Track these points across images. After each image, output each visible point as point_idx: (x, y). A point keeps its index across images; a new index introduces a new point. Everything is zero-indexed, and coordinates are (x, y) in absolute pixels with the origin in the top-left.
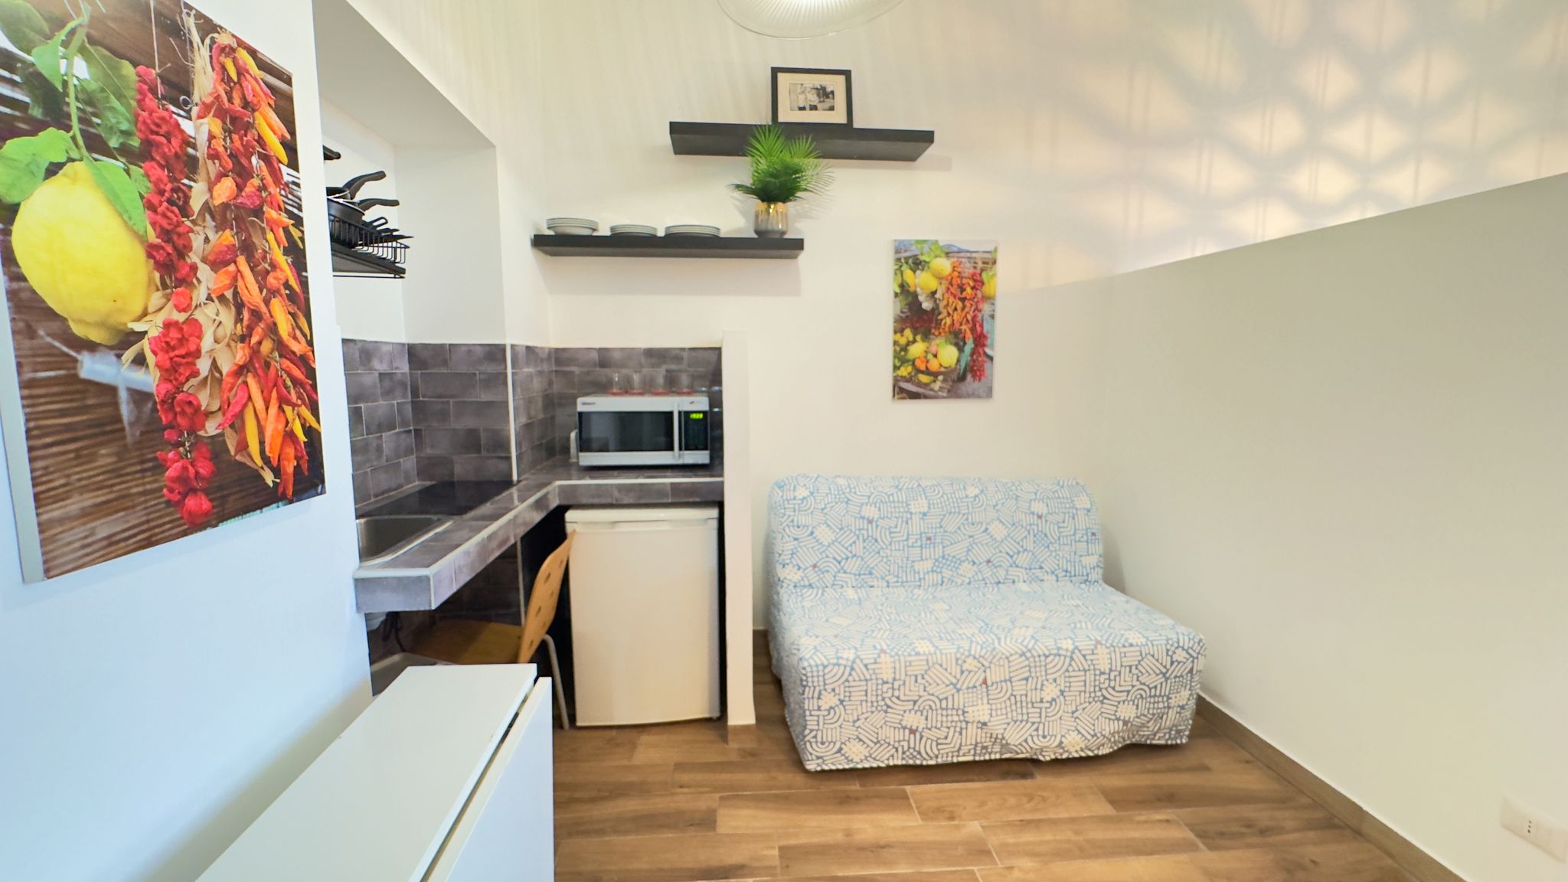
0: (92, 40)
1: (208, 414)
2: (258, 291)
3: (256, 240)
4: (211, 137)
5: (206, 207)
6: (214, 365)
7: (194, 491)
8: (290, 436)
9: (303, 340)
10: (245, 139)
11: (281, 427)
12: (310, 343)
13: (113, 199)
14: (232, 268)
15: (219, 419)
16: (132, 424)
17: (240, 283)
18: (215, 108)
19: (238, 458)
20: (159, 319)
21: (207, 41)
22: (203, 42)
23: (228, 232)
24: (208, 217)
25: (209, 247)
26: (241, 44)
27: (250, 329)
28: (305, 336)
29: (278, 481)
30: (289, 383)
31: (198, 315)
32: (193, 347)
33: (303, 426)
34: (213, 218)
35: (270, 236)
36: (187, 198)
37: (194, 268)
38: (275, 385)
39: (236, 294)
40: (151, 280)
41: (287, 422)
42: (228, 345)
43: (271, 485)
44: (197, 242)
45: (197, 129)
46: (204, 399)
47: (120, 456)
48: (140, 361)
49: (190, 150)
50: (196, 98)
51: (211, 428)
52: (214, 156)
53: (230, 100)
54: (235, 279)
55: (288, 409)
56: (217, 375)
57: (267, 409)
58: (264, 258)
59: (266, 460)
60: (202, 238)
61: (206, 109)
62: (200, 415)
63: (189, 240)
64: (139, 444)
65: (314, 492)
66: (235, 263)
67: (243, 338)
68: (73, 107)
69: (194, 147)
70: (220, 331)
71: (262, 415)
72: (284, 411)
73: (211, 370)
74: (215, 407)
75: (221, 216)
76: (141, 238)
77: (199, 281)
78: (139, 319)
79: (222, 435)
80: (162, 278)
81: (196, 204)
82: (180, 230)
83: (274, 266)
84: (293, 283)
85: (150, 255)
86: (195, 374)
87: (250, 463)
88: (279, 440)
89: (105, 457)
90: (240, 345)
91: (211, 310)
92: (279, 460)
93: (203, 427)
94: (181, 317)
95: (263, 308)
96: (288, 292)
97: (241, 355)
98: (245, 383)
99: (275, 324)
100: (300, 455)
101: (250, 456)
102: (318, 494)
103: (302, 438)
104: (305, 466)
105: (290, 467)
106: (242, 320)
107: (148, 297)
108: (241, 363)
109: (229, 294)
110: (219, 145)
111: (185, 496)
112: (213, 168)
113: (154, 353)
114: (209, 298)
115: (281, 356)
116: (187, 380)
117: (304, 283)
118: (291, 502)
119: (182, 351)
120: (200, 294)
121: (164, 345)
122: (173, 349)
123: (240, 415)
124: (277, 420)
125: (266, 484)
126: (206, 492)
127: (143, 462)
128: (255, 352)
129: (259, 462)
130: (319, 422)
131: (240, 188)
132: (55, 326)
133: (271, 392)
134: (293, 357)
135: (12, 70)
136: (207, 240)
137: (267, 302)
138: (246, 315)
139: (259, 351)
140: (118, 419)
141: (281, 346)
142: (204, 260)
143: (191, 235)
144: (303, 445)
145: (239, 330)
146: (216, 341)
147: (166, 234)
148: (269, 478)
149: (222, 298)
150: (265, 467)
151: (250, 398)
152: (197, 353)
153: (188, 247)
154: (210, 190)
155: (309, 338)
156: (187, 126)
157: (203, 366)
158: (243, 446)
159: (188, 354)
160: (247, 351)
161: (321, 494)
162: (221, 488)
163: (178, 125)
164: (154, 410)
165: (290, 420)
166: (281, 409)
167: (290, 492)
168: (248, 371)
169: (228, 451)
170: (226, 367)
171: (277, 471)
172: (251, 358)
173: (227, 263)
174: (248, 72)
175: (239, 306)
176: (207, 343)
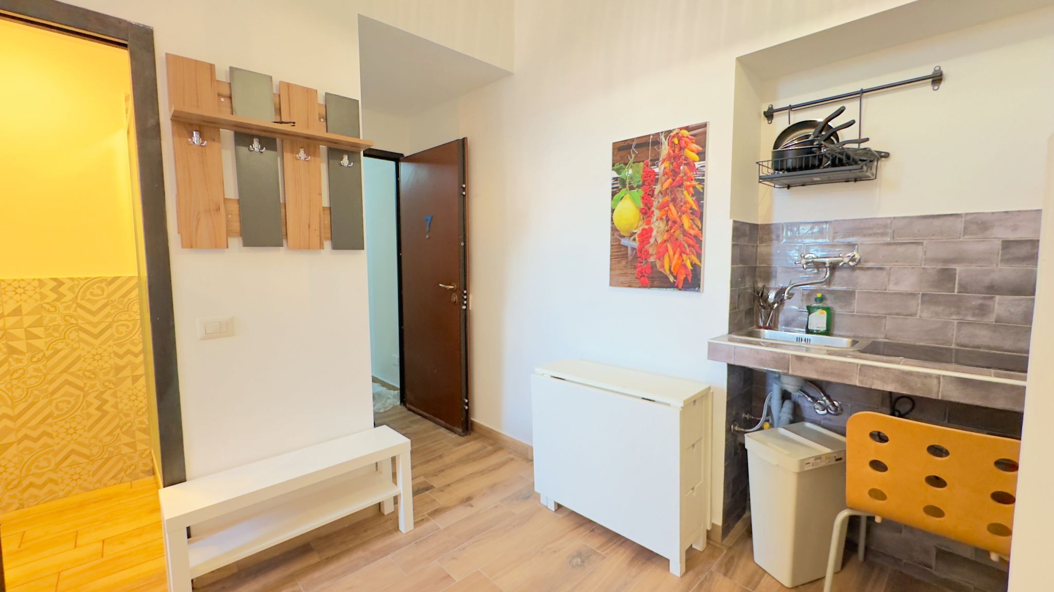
0: (634, 163)
1: (651, 255)
2: (676, 213)
3: (679, 196)
4: (665, 168)
5: (661, 192)
6: (656, 240)
7: (644, 276)
8: (685, 266)
9: (697, 229)
10: (679, 162)
11: (679, 262)
12: (701, 230)
13: (633, 200)
14: (667, 208)
15: (655, 256)
16: (630, 256)
17: (669, 213)
18: (669, 157)
19: (660, 270)
20: (641, 229)
21: (668, 138)
22: (666, 139)
23: (667, 197)
24: (660, 194)
25: (659, 204)
26: (681, 129)
27: (671, 228)
28: (698, 227)
29: (675, 281)
30: (686, 246)
31: (653, 226)
32: (649, 235)
33: (691, 263)
34: (662, 194)
35: (685, 193)
36: (653, 191)
37: (653, 212)
38: (679, 246)
39: (667, 216)
40: (640, 217)
41: (683, 261)
42: (662, 234)
43: (672, 281)
44: (655, 204)
45: (660, 169)
46: (651, 251)
47: (627, 263)
48: (634, 240)
49: (657, 177)
50: (661, 159)
51: (652, 259)
52: (665, 174)
53: (674, 152)
54: (667, 211)
55: (684, 256)
56: (656, 243)
57: (674, 255)
58: (681, 201)
59: (671, 273)
60: (657, 202)
61: (664, 160)
62: (648, 255)
63: (653, 204)
64: (631, 261)
65: (693, 289)
66: (668, 206)
67: (667, 231)
68: (627, 181)
69: (658, 175)
70: (659, 230)
71: (672, 257)
72: (682, 256)
73: (654, 242)
74: (654, 252)
75: (663, 193)
76: (637, 207)
77: (654, 215)
78: (636, 229)
79: (655, 262)
80: (643, 217)
81: (656, 192)
82: (650, 202)
83: (686, 202)
84: (695, 207)
85: (641, 211)
86: (649, 243)
87: (664, 272)
88: (677, 267)
89: (624, 263)
90: (666, 233)
91: (657, 224)
92: (677, 274)
93: (649, 258)
94: (646, 227)
95: (678, 219)
96: (691, 211)
97: (665, 237)
98: (667, 246)
99: (683, 224)
100: (687, 273)
101: (665, 270)
102: (695, 291)
103: (690, 267)
104: (690, 278)
105: (682, 277)
106: (668, 225)
107: (639, 222)
108: (666, 239)
109: (664, 217)
110: (667, 170)
111: (641, 277)
112: (663, 179)
113: (638, 238)
114: (657, 220)
115: (684, 236)
116: (646, 244)
117: (701, 206)
118: (680, 290)
119: (647, 236)
120: (654, 219)
121: (641, 235)
122: (643, 236)
123: (663, 256)
124: (679, 259)
125: (670, 281)
126: (648, 278)
127: (632, 265)
128: (672, 235)
129: (668, 272)
130: (701, 262)
131: (674, 180)
132: (618, 233)
133: (677, 249)
134: (690, 236)
135: (617, 181)
136: (659, 202)
137: (680, 217)
138: (670, 223)
139: (673, 235)
140: (627, 254)
141: (685, 233)
142: (657, 209)
143: (654, 202)
144: (690, 270)
145: (667, 228)
146: (658, 232)
147: (646, 205)
148: (672, 279)
149: (661, 219)
150: (671, 275)
151: (667, 250)
152: (651, 236)
153: (652, 206)
154: (662, 186)
155: (700, 227)
156: (656, 170)
157: (652, 240)
158: (663, 266)
159: (648, 237)
160: (668, 235)
161: (697, 291)
162: (652, 278)
163: (654, 171)
164: (636, 252)
165: (685, 260)
166: (681, 255)
167: (680, 286)
168: (668, 242)
169: (656, 267)
170: (659, 241)
171: (675, 277)
172: (670, 237)
173: (665, 207)
174: (684, 137)
175: (668, 220)
176: (654, 233)
